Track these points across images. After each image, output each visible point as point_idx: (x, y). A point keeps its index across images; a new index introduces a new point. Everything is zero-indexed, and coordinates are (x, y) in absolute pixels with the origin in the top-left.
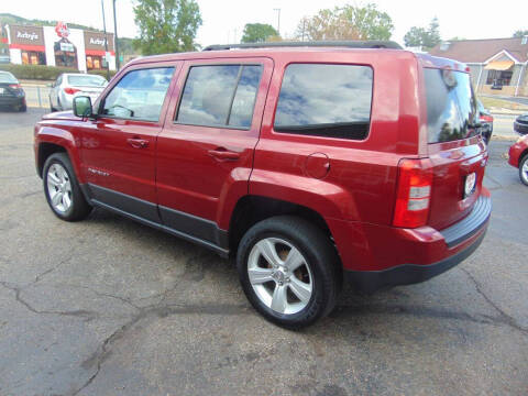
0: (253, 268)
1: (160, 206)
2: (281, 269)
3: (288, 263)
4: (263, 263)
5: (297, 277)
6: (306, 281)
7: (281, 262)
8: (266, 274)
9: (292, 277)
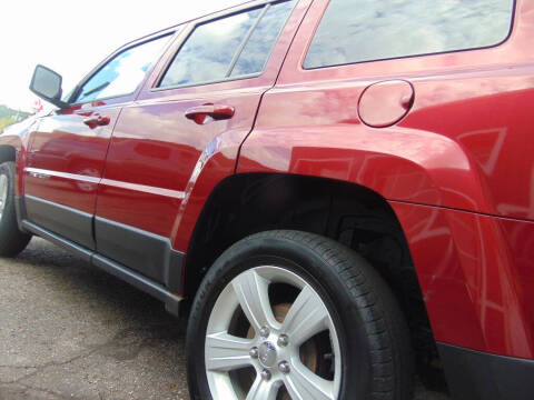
0: (217, 334)
1: (98, 218)
2: (273, 339)
3: (289, 328)
4: (240, 326)
5: (305, 360)
6: (325, 372)
7: (274, 325)
8: (240, 350)
9: (294, 362)
